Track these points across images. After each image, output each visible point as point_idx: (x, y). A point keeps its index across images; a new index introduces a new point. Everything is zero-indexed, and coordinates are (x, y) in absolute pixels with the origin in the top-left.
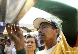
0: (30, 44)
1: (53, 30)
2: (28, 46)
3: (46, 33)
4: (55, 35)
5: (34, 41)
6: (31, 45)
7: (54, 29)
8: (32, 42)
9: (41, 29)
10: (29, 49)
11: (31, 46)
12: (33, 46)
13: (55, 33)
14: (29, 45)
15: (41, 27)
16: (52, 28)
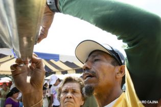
0: (69, 94)
1: (113, 67)
2: (66, 100)
3: (98, 71)
4: (117, 77)
5: (78, 89)
6: (71, 98)
7: (117, 65)
8: (74, 92)
9: (90, 63)
10: (67, 105)
11: (72, 100)
12: (76, 99)
13: (118, 73)
14: (67, 97)
15: (90, 59)
16: (113, 63)
